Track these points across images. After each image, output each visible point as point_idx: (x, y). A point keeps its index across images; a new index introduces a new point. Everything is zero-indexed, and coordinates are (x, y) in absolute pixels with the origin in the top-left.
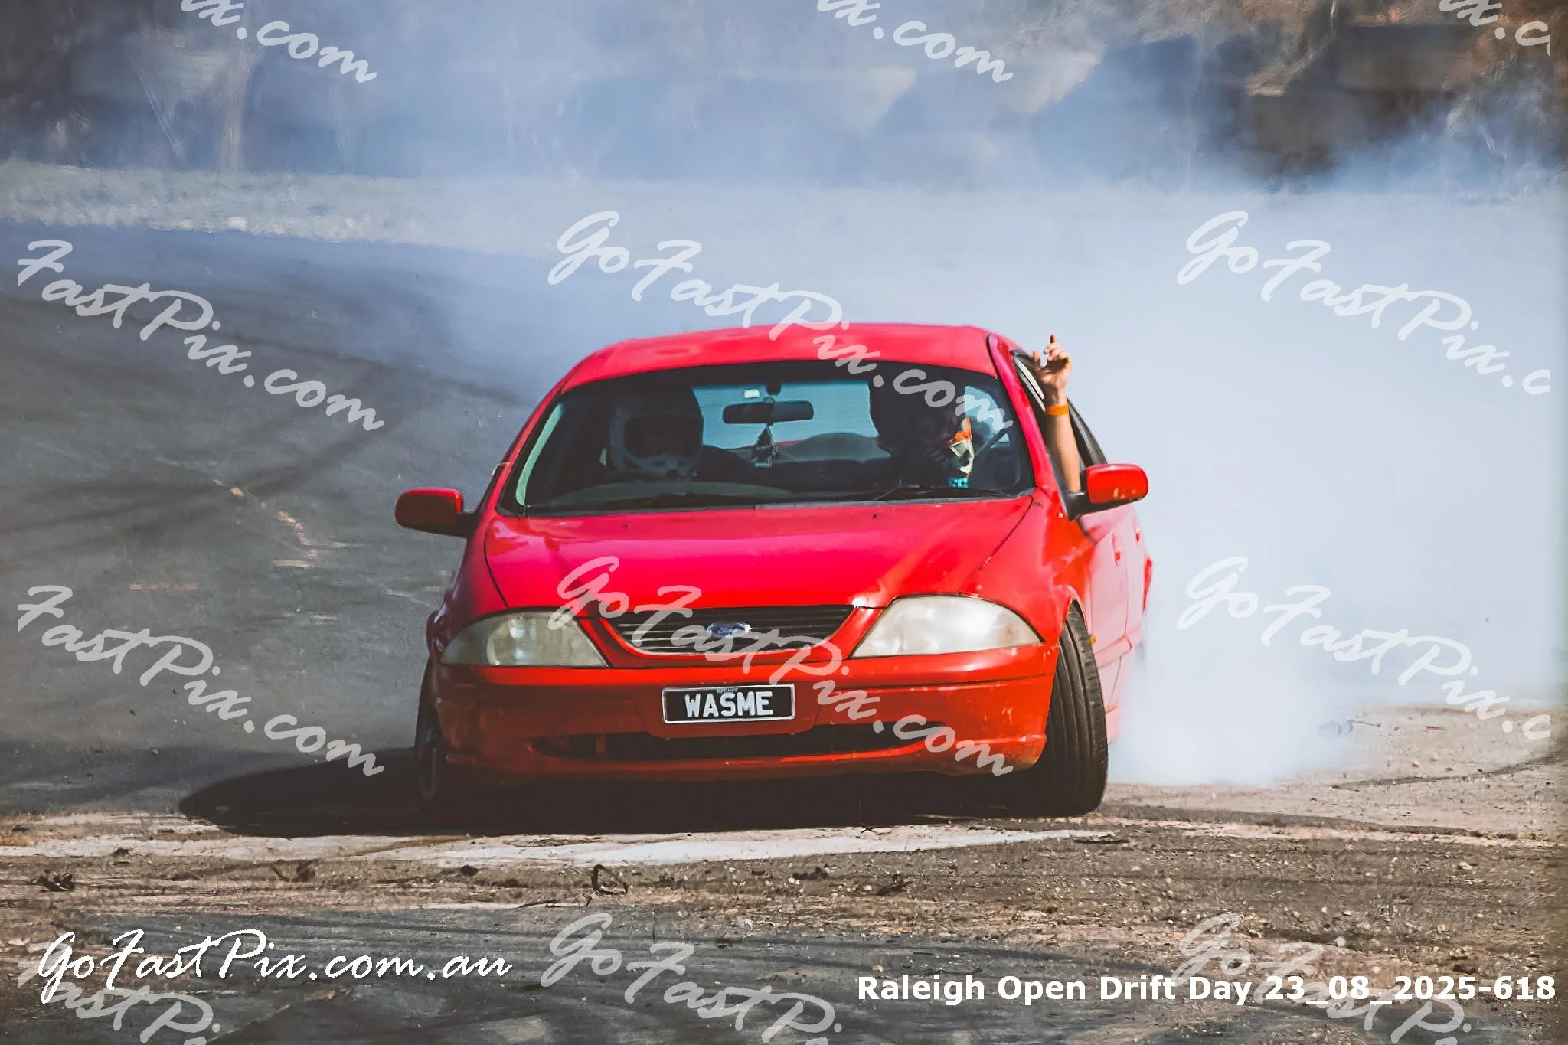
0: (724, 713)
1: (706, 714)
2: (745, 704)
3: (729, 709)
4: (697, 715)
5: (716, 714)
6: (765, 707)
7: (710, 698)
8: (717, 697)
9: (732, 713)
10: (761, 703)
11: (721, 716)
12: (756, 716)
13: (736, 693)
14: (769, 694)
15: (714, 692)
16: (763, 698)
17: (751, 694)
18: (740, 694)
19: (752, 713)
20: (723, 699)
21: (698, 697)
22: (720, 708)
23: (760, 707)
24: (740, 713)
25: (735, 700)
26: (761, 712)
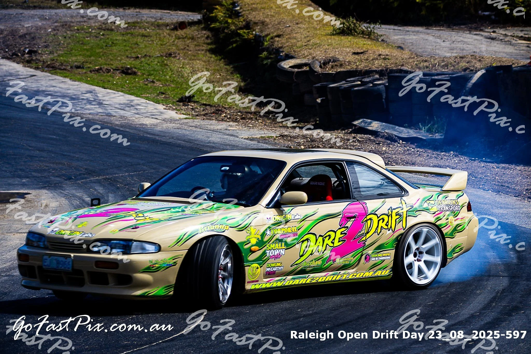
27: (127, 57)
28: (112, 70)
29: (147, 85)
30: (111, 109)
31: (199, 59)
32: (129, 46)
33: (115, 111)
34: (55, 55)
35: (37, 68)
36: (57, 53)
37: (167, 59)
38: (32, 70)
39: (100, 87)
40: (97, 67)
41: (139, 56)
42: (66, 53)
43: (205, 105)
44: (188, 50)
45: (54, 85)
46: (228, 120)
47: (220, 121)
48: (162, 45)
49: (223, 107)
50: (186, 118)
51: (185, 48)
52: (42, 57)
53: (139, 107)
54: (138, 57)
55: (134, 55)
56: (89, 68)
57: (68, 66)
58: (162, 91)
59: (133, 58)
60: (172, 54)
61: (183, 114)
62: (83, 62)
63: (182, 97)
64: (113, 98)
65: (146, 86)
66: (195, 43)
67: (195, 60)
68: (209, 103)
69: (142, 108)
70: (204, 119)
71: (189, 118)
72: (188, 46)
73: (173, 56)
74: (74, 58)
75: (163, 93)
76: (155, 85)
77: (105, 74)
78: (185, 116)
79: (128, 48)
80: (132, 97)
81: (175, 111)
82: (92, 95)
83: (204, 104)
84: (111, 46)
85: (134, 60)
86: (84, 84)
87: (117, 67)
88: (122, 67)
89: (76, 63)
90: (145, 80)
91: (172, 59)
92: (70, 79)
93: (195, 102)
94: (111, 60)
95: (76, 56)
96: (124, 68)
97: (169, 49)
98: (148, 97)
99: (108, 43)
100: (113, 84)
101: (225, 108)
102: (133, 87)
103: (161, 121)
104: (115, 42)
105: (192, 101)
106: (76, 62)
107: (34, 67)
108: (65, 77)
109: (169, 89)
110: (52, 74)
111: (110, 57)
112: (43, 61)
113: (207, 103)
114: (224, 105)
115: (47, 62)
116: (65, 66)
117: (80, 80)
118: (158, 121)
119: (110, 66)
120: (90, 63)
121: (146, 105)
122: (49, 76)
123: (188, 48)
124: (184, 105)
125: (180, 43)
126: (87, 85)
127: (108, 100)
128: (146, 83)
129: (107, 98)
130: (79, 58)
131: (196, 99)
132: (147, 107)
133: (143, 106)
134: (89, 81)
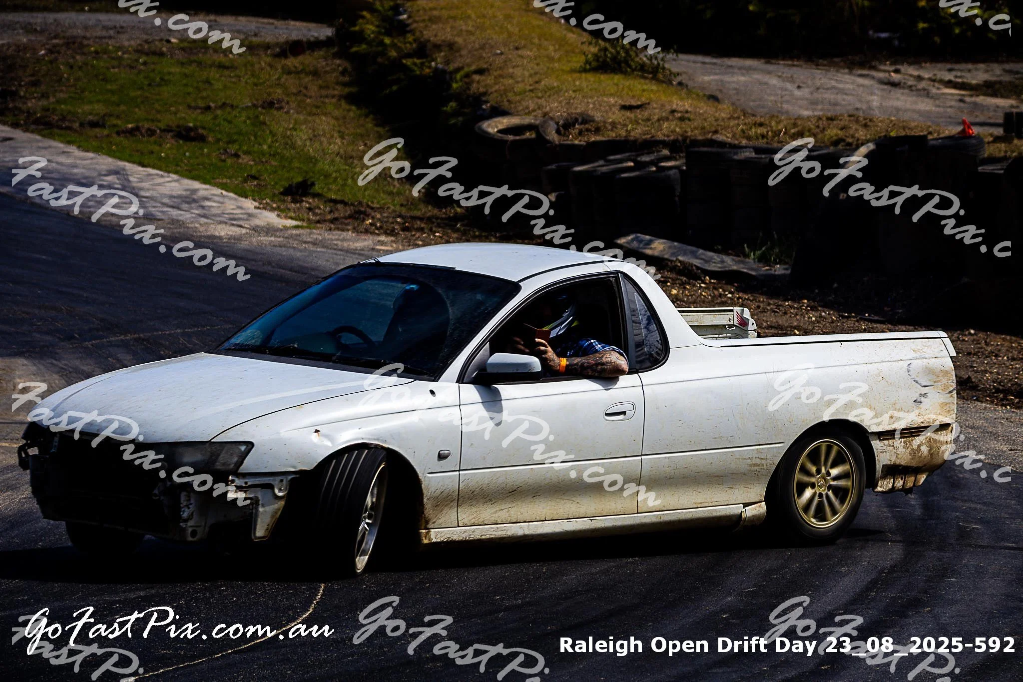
27: (189, 107)
28: (158, 131)
29: (224, 161)
30: (155, 207)
31: (326, 114)
32: (192, 86)
33: (161, 209)
34: (52, 100)
35: (15, 125)
37: (264, 111)
38: (7, 128)
39: (134, 163)
40: (130, 126)
41: (212, 105)
42: (71, 97)
43: (335, 202)
44: (305, 96)
46: (377, 232)
47: (361, 232)
48: (256, 85)
49: (368, 206)
50: (297, 227)
51: (300, 91)
52: (26, 103)
53: (207, 203)
54: (208, 108)
55: (201, 104)
56: (115, 126)
57: (75, 121)
58: (253, 172)
59: (200, 108)
60: (274, 103)
61: (292, 218)
62: (104, 115)
63: (290, 186)
64: (159, 184)
65: (222, 164)
66: (320, 82)
67: (318, 114)
68: (342, 198)
69: (214, 204)
70: (330, 229)
71: (302, 227)
72: (306, 88)
73: (276, 106)
74: (87, 108)
75: (254, 178)
76: (240, 161)
77: (145, 139)
78: (294, 223)
79: (190, 90)
80: (196, 185)
81: (276, 213)
82: (118, 179)
84: (159, 85)
85: (202, 113)
86: (104, 157)
87: (168, 126)
88: (178, 126)
89: (90, 117)
90: (222, 151)
91: (275, 112)
92: (79, 147)
93: (314, 195)
94: (158, 112)
95: (90, 102)
96: (182, 128)
97: (269, 94)
98: (226, 184)
99: (153, 79)
100: (160, 158)
101: (372, 208)
102: (198, 165)
103: (248, 231)
104: (166, 78)
105: (310, 194)
106: (90, 114)
107: (10, 122)
108: (69, 143)
109: (266, 169)
110: (43, 136)
111: (156, 106)
112: (28, 112)
113: (339, 198)
114: (370, 203)
116: (69, 121)
117: (97, 150)
118: (244, 231)
119: (155, 123)
120: (118, 117)
121: (221, 200)
122: (38, 141)
123: (304, 91)
124: (294, 201)
125: (291, 83)
126: (110, 160)
127: (148, 190)
128: (223, 157)
129: (145, 185)
130: (96, 106)
131: (317, 188)
132: (222, 203)
133: (214, 201)
134: (114, 151)
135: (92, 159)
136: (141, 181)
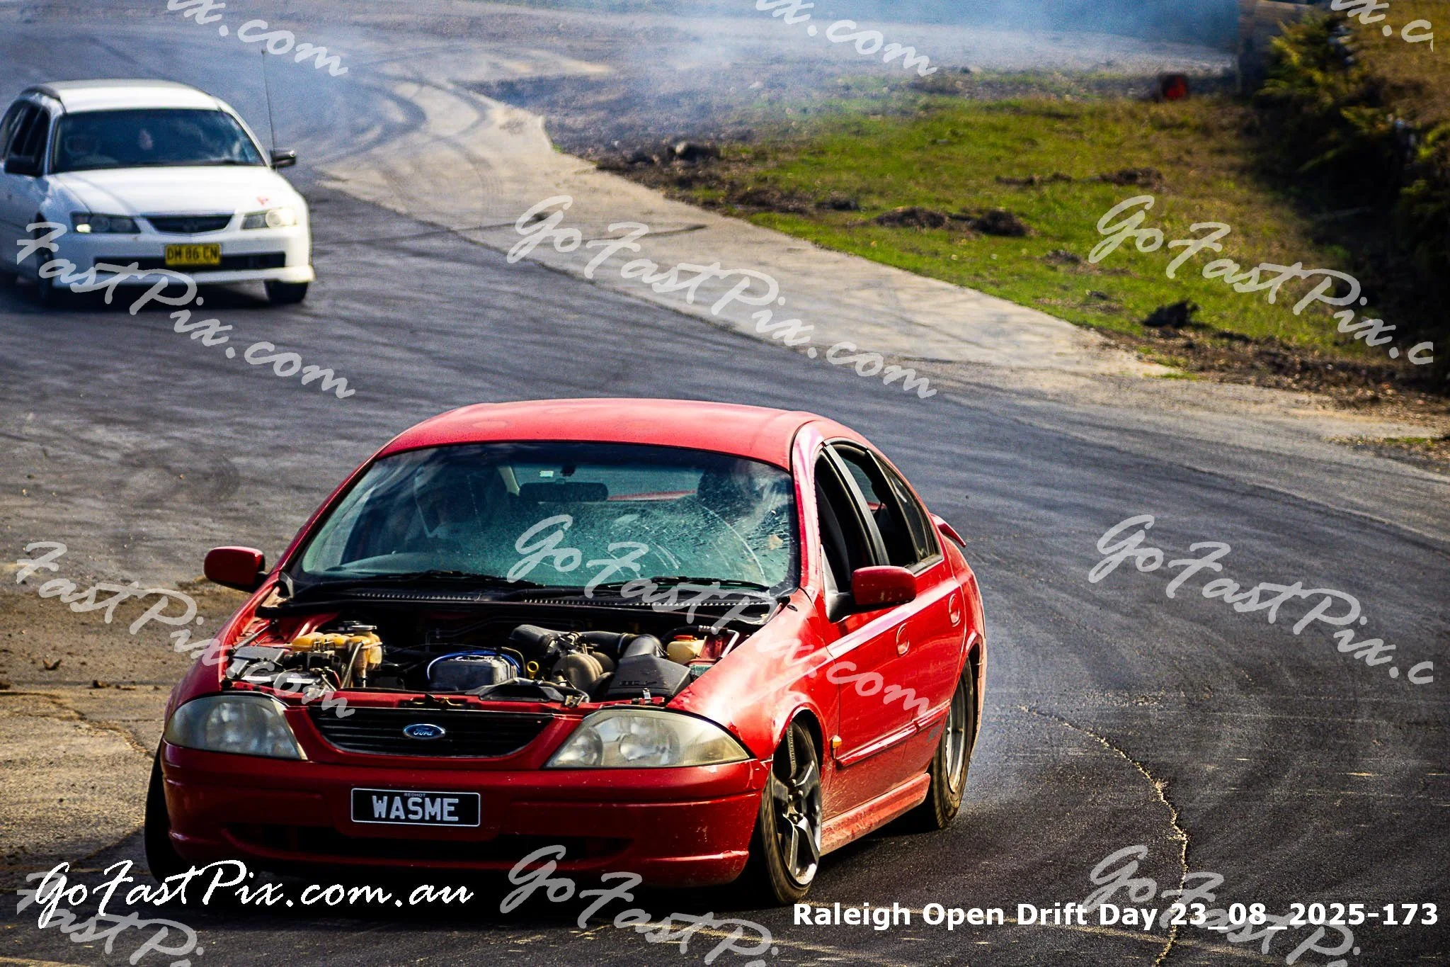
0: (411, 816)
1: (392, 816)
2: (432, 809)
3: (415, 813)
4: (384, 816)
5: (403, 817)
6: (450, 814)
7: (397, 799)
8: (405, 801)
9: (418, 817)
10: (447, 809)
11: (407, 820)
12: (442, 821)
13: (423, 798)
14: (456, 801)
15: (401, 795)
16: (450, 804)
17: (439, 800)
18: (427, 800)
19: (439, 818)
20: (411, 800)
21: (385, 798)
22: (407, 811)
23: (445, 813)
24: (427, 818)
25: (422, 805)
26: (446, 818)
27: (999, 180)
28: (947, 218)
29: (1054, 269)
30: (939, 341)
31: (1221, 195)
32: (1005, 147)
33: (950, 346)
34: (771, 164)
35: (709, 205)
36: (776, 159)
37: (1121, 189)
38: (695, 210)
39: (905, 269)
40: (900, 209)
41: (1036, 177)
42: (803, 161)
43: (1230, 336)
44: (1188, 164)
45: (763, 259)
46: (1294, 386)
47: (1269, 387)
48: (1109, 146)
49: (1282, 345)
50: (1168, 376)
51: (1180, 158)
52: (728, 169)
53: (1025, 337)
54: (1031, 182)
55: (1019, 175)
56: (875, 208)
57: (809, 200)
58: (1101, 288)
59: (1017, 183)
60: (1137, 177)
61: (1160, 362)
62: (859, 191)
63: (1160, 311)
64: (946, 306)
65: (1052, 274)
66: (1212, 143)
67: (1208, 196)
68: (1242, 332)
69: (1036, 339)
70: (1221, 381)
71: (1176, 377)
72: (1189, 152)
73: (1140, 180)
74: (829, 178)
75: (1102, 297)
76: (1080, 268)
77: (926, 231)
78: (1164, 370)
79: (1001, 152)
80: (1007, 307)
81: (1135, 353)
82: (880, 295)
83: (1223, 335)
84: (950, 143)
85: (1020, 190)
86: (857, 259)
87: (964, 211)
88: (980, 211)
89: (836, 194)
90: (1050, 253)
91: (1139, 191)
92: (815, 242)
93: (1199, 327)
94: (947, 187)
95: (833, 170)
96: (986, 214)
97: (1129, 161)
98: (1055, 307)
99: (940, 135)
100: (949, 263)
101: (1288, 348)
102: (1012, 274)
103: (1089, 382)
104: (960, 131)
105: (1190, 325)
106: (835, 189)
107: (701, 200)
108: (797, 235)
109: (1122, 284)
110: (756, 223)
111: (945, 177)
112: (732, 183)
113: (1236, 331)
114: (1285, 341)
115: (744, 185)
116: (801, 199)
117: (845, 248)
118: (1082, 381)
119: (942, 206)
120: (882, 194)
121: (1046, 331)
122: (747, 231)
123: (1187, 158)
124: (1166, 336)
125: (1165, 144)
126: (866, 264)
127: (929, 313)
128: (1053, 263)
129: (925, 305)
130: (845, 176)
131: (1202, 316)
132: (1048, 337)
133: (1036, 334)
134: (873, 250)
135: (836, 262)
136: (918, 298)
